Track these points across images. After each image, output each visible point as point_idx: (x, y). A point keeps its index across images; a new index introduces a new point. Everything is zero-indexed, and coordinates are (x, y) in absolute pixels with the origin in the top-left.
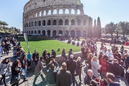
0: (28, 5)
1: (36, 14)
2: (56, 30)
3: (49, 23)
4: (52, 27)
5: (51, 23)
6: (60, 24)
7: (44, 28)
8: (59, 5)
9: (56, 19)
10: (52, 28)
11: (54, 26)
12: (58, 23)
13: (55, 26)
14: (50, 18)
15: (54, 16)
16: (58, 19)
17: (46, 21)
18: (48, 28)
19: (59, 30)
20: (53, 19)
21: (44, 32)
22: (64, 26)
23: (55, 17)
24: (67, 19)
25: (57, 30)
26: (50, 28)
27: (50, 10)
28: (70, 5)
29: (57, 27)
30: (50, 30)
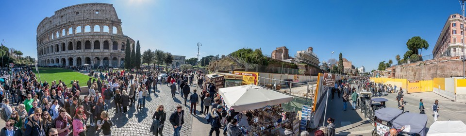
0: (42, 25)
1: (52, 35)
2: (81, 57)
3: (71, 48)
4: (75, 52)
5: (74, 46)
6: (86, 48)
7: (63, 55)
8: (84, 20)
9: (80, 40)
10: (75, 55)
11: (77, 51)
12: (83, 46)
13: (79, 50)
14: (71, 38)
15: (77, 36)
16: (84, 40)
17: (66, 44)
18: (69, 55)
19: (85, 57)
20: (76, 41)
21: (64, 60)
22: (92, 51)
23: (79, 38)
24: (98, 39)
25: (83, 57)
26: (72, 55)
27: (72, 28)
28: (101, 20)
29: (82, 53)
30: (72, 57)
